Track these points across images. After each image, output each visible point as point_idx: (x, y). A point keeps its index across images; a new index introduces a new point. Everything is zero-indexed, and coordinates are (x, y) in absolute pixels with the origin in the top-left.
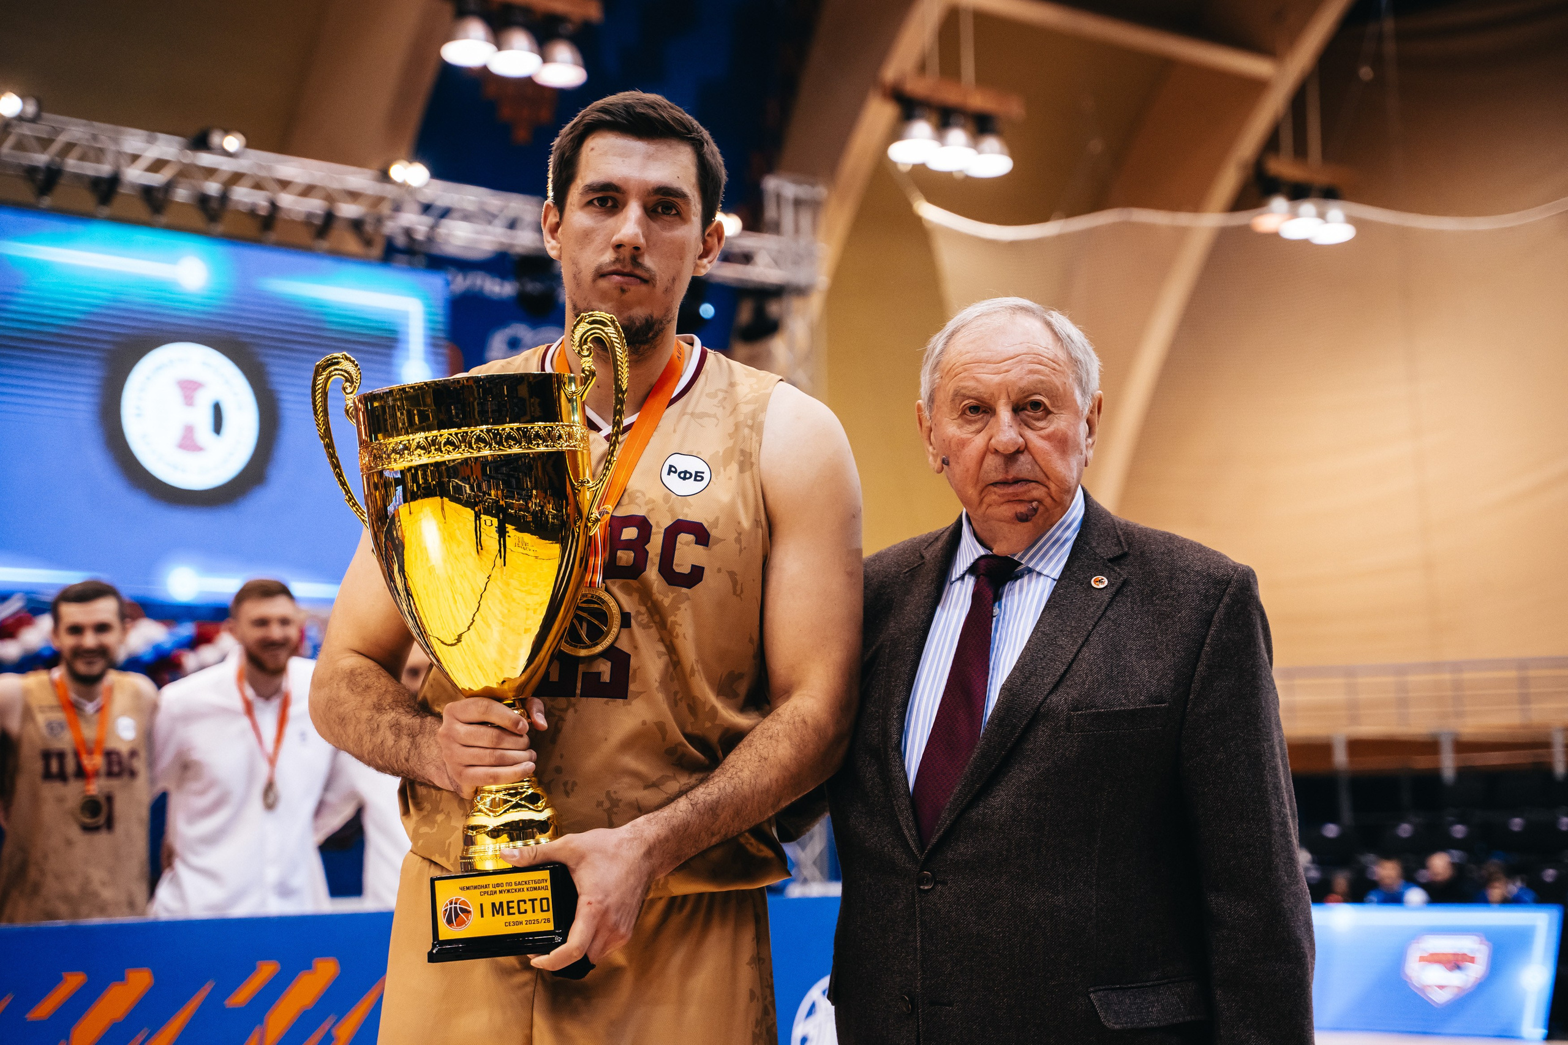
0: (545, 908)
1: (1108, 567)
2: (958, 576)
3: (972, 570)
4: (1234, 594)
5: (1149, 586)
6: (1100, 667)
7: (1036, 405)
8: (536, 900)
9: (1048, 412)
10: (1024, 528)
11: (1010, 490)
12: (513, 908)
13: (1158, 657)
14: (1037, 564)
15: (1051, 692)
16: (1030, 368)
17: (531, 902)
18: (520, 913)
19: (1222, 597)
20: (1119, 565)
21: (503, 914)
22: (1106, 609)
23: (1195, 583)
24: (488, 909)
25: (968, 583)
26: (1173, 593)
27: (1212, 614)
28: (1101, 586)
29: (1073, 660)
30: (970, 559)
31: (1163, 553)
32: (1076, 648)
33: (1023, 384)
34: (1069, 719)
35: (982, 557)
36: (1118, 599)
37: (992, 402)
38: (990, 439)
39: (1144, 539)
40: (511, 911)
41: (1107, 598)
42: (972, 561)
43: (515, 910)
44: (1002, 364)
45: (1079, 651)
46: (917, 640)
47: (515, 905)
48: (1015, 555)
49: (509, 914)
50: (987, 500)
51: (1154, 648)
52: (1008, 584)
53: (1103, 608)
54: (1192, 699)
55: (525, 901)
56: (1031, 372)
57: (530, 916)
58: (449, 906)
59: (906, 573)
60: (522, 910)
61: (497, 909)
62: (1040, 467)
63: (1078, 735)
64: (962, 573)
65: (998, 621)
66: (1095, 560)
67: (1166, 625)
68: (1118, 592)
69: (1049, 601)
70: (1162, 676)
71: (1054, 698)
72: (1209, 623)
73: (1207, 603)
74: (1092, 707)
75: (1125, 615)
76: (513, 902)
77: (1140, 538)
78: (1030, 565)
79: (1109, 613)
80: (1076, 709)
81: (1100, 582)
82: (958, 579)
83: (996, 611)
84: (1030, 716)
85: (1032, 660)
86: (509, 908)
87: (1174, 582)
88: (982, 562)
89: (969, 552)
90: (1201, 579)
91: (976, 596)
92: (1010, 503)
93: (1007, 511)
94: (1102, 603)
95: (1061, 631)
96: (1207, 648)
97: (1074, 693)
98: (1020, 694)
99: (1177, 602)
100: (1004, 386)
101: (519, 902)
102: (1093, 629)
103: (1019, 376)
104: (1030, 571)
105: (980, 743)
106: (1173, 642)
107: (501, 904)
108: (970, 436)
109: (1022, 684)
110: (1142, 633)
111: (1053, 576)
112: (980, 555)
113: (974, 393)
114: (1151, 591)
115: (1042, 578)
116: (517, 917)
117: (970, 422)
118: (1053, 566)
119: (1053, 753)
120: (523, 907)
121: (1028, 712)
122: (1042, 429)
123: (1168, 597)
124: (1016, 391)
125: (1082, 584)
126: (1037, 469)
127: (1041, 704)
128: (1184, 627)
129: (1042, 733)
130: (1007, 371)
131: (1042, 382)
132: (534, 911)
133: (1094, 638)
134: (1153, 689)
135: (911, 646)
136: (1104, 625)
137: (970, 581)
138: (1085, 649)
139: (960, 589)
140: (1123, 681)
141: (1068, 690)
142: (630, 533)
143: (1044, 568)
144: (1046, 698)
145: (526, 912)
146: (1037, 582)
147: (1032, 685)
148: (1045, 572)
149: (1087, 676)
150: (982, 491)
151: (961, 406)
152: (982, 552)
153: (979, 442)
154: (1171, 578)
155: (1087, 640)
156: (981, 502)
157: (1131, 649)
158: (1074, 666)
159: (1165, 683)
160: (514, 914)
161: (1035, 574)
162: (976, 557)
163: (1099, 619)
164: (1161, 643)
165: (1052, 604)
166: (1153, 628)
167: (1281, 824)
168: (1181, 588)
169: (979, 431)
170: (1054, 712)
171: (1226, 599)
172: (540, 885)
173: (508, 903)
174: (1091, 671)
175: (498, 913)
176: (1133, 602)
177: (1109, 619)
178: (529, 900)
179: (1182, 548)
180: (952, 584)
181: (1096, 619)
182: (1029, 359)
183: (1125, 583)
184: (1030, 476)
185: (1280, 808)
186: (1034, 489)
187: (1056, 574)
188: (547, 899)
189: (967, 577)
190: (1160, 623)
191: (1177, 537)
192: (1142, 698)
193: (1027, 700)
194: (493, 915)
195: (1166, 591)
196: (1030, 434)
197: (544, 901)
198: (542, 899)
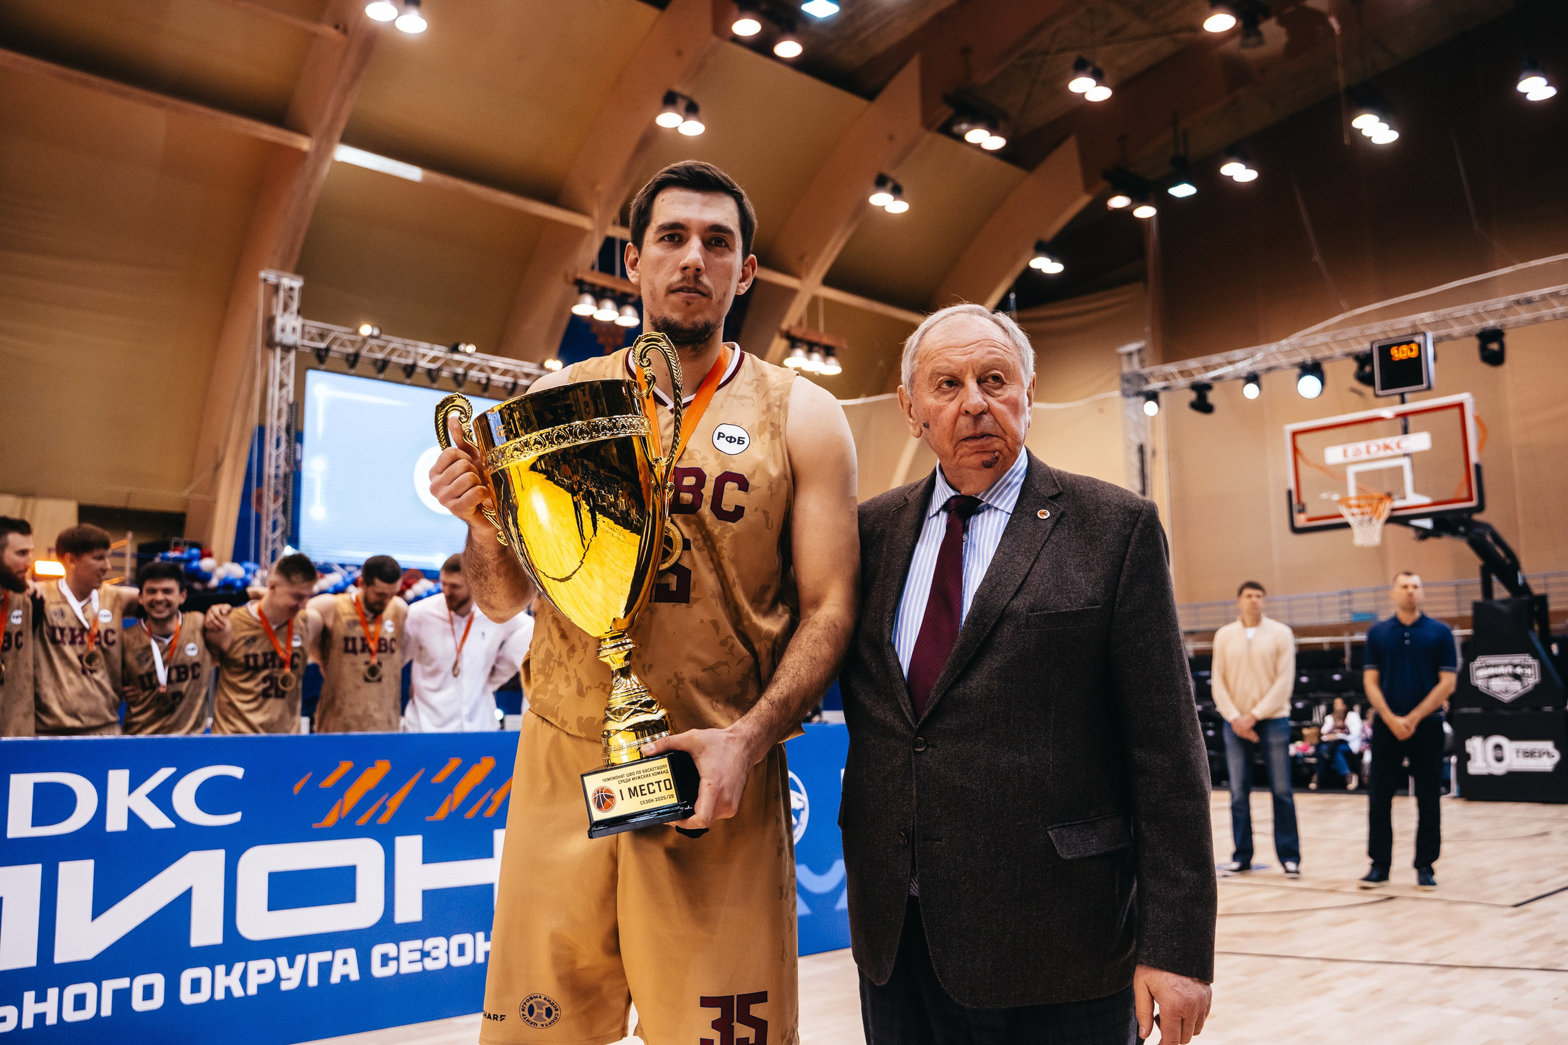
0: (668, 787)
1: (1049, 503)
2: (934, 513)
3: (945, 507)
4: (1145, 520)
5: (1081, 517)
6: (1049, 579)
7: (996, 378)
8: (661, 781)
9: (1003, 383)
10: (988, 473)
11: (978, 443)
12: (644, 790)
13: (1091, 570)
14: (995, 501)
15: (1012, 599)
16: (989, 350)
17: (657, 784)
18: (650, 793)
19: (1136, 524)
20: (1057, 501)
21: (638, 796)
22: (1050, 534)
23: (1115, 513)
24: (626, 794)
25: (942, 517)
26: (1099, 521)
27: (1130, 536)
28: (1045, 517)
29: (1028, 573)
30: (943, 499)
31: (1089, 492)
32: (1030, 564)
33: (985, 361)
34: (1028, 619)
35: (953, 497)
36: (1058, 526)
37: (960, 377)
38: (961, 405)
39: (1074, 482)
40: (644, 792)
41: (1049, 526)
42: (945, 501)
43: (646, 791)
44: (966, 348)
45: (1032, 566)
46: (903, 561)
47: (645, 787)
48: (978, 495)
49: (642, 795)
50: (960, 452)
51: (1087, 563)
52: (972, 518)
53: (1048, 533)
54: (1118, 602)
55: (652, 784)
56: (990, 353)
57: (658, 794)
58: (597, 795)
59: (894, 511)
60: (651, 791)
61: (633, 792)
62: (1000, 425)
63: (1035, 631)
64: (937, 510)
65: (967, 544)
66: (1039, 498)
67: (1096, 546)
68: (1058, 521)
69: (1006, 528)
70: (1095, 584)
71: (1015, 603)
72: (1127, 543)
73: (1126, 528)
74: (1045, 609)
75: (1064, 539)
76: (644, 785)
77: (1071, 481)
78: (990, 503)
79: (1052, 537)
80: (1032, 611)
81: (1044, 514)
82: (934, 515)
83: (965, 537)
84: (997, 617)
85: (998, 574)
86: (641, 790)
87: (1099, 513)
88: (953, 501)
89: (942, 494)
90: (1120, 510)
91: (948, 526)
92: (978, 454)
93: (975, 460)
94: (1047, 530)
95: (1017, 551)
96: (1127, 563)
97: (1031, 599)
98: (989, 600)
99: (1103, 528)
100: (971, 364)
101: (648, 785)
102: (1041, 550)
103: (980, 355)
104: (989, 507)
105: (960, 638)
106: (1102, 558)
107: (635, 788)
108: (945, 403)
109: (991, 592)
110: (1077, 552)
111: (1007, 510)
112: (951, 496)
113: (947, 371)
114: (1082, 520)
115: (999, 512)
116: (649, 797)
117: (945, 393)
118: (1007, 502)
119: (1016, 646)
120: (652, 788)
121: (995, 614)
122: (999, 396)
123: (1095, 524)
124: (979, 365)
125: (1030, 516)
126: (998, 426)
127: (1006, 607)
128: (1110, 547)
129: (1007, 630)
130: (971, 353)
131: (998, 360)
132: (660, 791)
133: (1043, 556)
134: (1089, 594)
135: (899, 566)
136: (1049, 546)
137: (944, 516)
138: (1036, 565)
139: (937, 523)
140: (1066, 589)
141: (1026, 596)
142: (689, 481)
143: (1000, 504)
144: (1009, 603)
145: (654, 792)
146: (995, 515)
147: (998, 593)
148: (1001, 508)
149: (1040, 586)
150: (956, 446)
151: (938, 381)
152: (953, 493)
153: (952, 407)
154: (1097, 510)
155: (1037, 558)
156: (955, 454)
157: (1070, 565)
158: (1029, 579)
159: (1098, 590)
160: (646, 794)
161: (993, 510)
162: (948, 497)
163: (1046, 541)
164: (1092, 560)
165: (1010, 531)
166: (1086, 549)
167: (1186, 694)
168: (1105, 517)
169: (952, 400)
170: (1016, 613)
171: (1140, 525)
172: (662, 770)
173: (640, 786)
174: (1042, 581)
175: (634, 795)
176: (1070, 529)
177: (1053, 542)
178: (656, 782)
179: (1103, 488)
180: (929, 519)
181: (1043, 542)
182: (987, 344)
183: (1063, 515)
184: (992, 432)
185: (1186, 681)
186: (996, 442)
187: (1010, 509)
188: (669, 780)
189: (941, 513)
190: (1090, 544)
191: (1098, 480)
192: (1082, 601)
193: (994, 605)
194: (631, 798)
195: (1094, 520)
196: (990, 399)
197: (667, 782)
198: (665, 781)
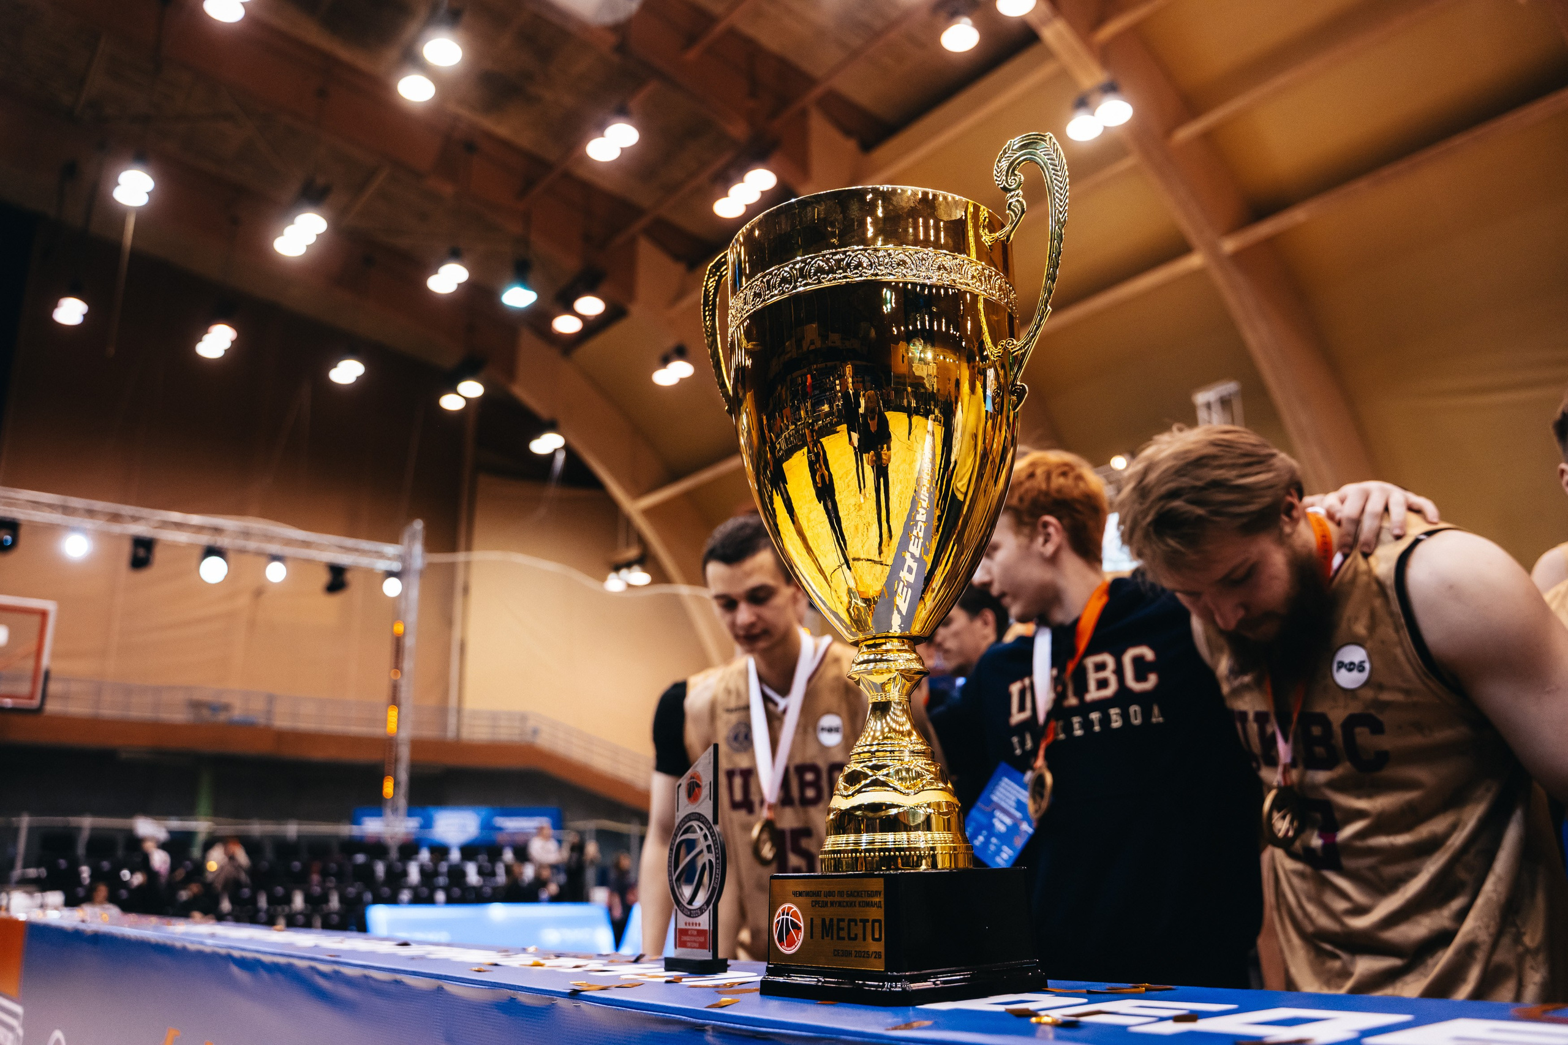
0: (877, 935)
8: (868, 921)
12: (843, 929)
17: (862, 924)
18: (850, 939)
21: (832, 938)
24: (817, 929)
40: (841, 933)
43: (843, 934)
47: (844, 925)
49: (839, 938)
55: (855, 921)
57: (860, 943)
58: (782, 917)
61: (826, 930)
76: (843, 920)
86: (839, 929)
101: (849, 921)
107: (831, 920)
116: (847, 944)
120: (853, 929)
132: (865, 938)
160: (843, 939)
172: (872, 900)
173: (839, 920)
175: (827, 936)
178: (861, 921)
188: (879, 921)
194: (823, 938)
197: (877, 925)
198: (874, 921)
